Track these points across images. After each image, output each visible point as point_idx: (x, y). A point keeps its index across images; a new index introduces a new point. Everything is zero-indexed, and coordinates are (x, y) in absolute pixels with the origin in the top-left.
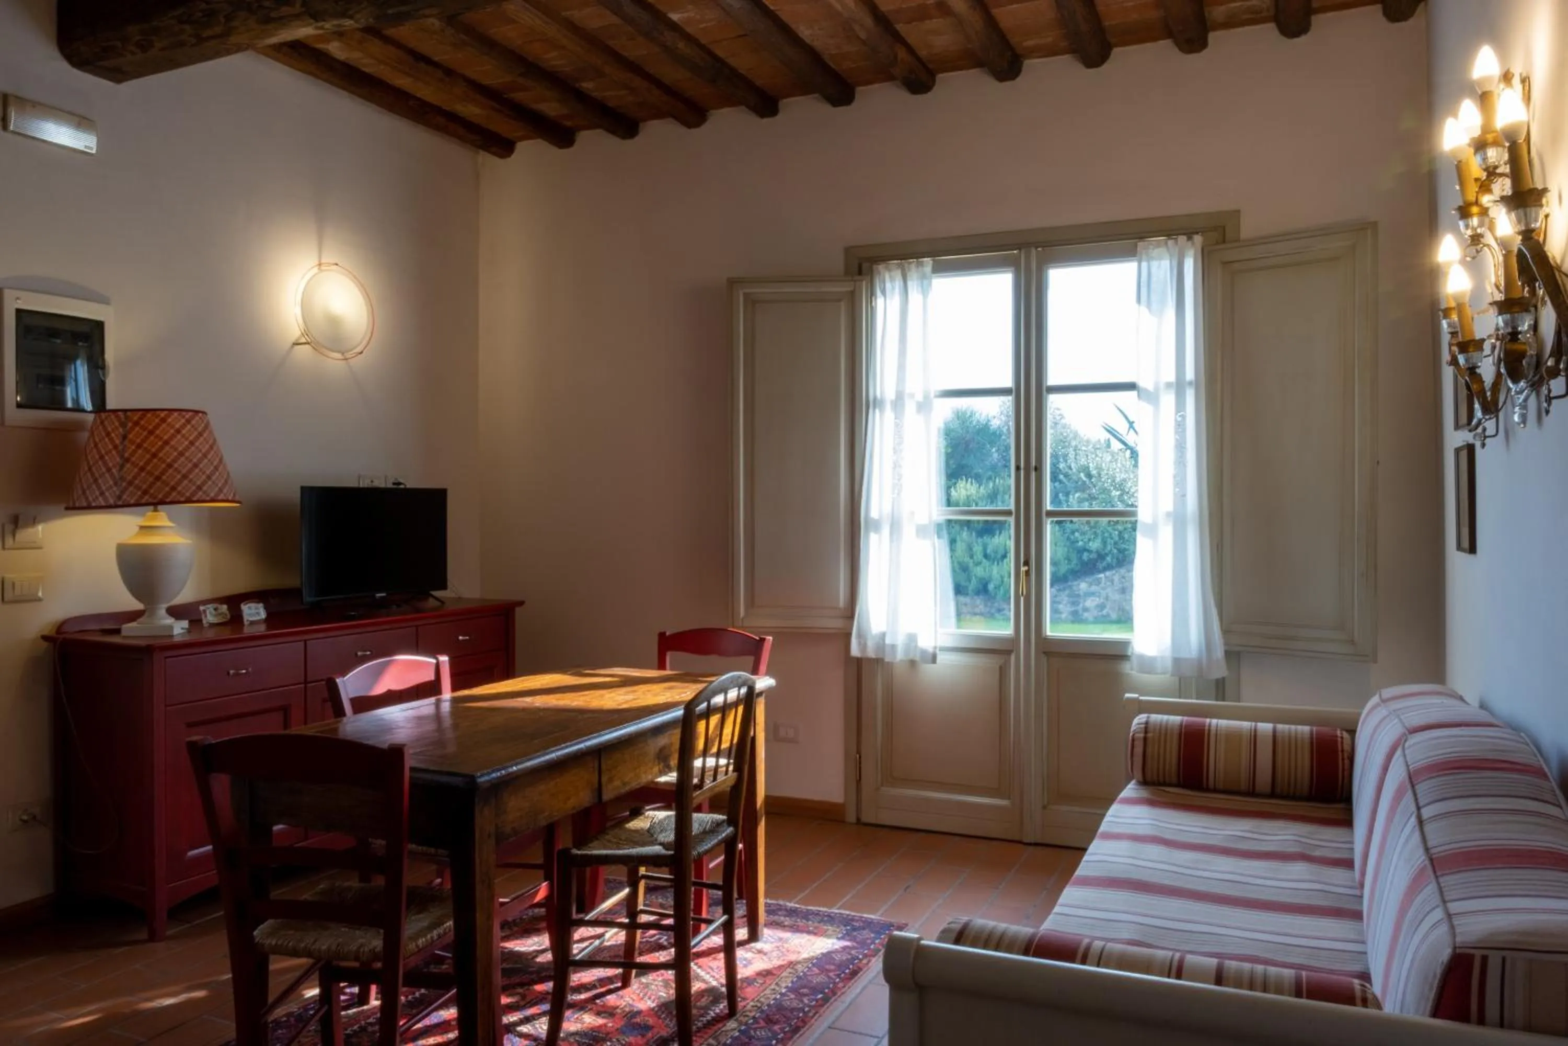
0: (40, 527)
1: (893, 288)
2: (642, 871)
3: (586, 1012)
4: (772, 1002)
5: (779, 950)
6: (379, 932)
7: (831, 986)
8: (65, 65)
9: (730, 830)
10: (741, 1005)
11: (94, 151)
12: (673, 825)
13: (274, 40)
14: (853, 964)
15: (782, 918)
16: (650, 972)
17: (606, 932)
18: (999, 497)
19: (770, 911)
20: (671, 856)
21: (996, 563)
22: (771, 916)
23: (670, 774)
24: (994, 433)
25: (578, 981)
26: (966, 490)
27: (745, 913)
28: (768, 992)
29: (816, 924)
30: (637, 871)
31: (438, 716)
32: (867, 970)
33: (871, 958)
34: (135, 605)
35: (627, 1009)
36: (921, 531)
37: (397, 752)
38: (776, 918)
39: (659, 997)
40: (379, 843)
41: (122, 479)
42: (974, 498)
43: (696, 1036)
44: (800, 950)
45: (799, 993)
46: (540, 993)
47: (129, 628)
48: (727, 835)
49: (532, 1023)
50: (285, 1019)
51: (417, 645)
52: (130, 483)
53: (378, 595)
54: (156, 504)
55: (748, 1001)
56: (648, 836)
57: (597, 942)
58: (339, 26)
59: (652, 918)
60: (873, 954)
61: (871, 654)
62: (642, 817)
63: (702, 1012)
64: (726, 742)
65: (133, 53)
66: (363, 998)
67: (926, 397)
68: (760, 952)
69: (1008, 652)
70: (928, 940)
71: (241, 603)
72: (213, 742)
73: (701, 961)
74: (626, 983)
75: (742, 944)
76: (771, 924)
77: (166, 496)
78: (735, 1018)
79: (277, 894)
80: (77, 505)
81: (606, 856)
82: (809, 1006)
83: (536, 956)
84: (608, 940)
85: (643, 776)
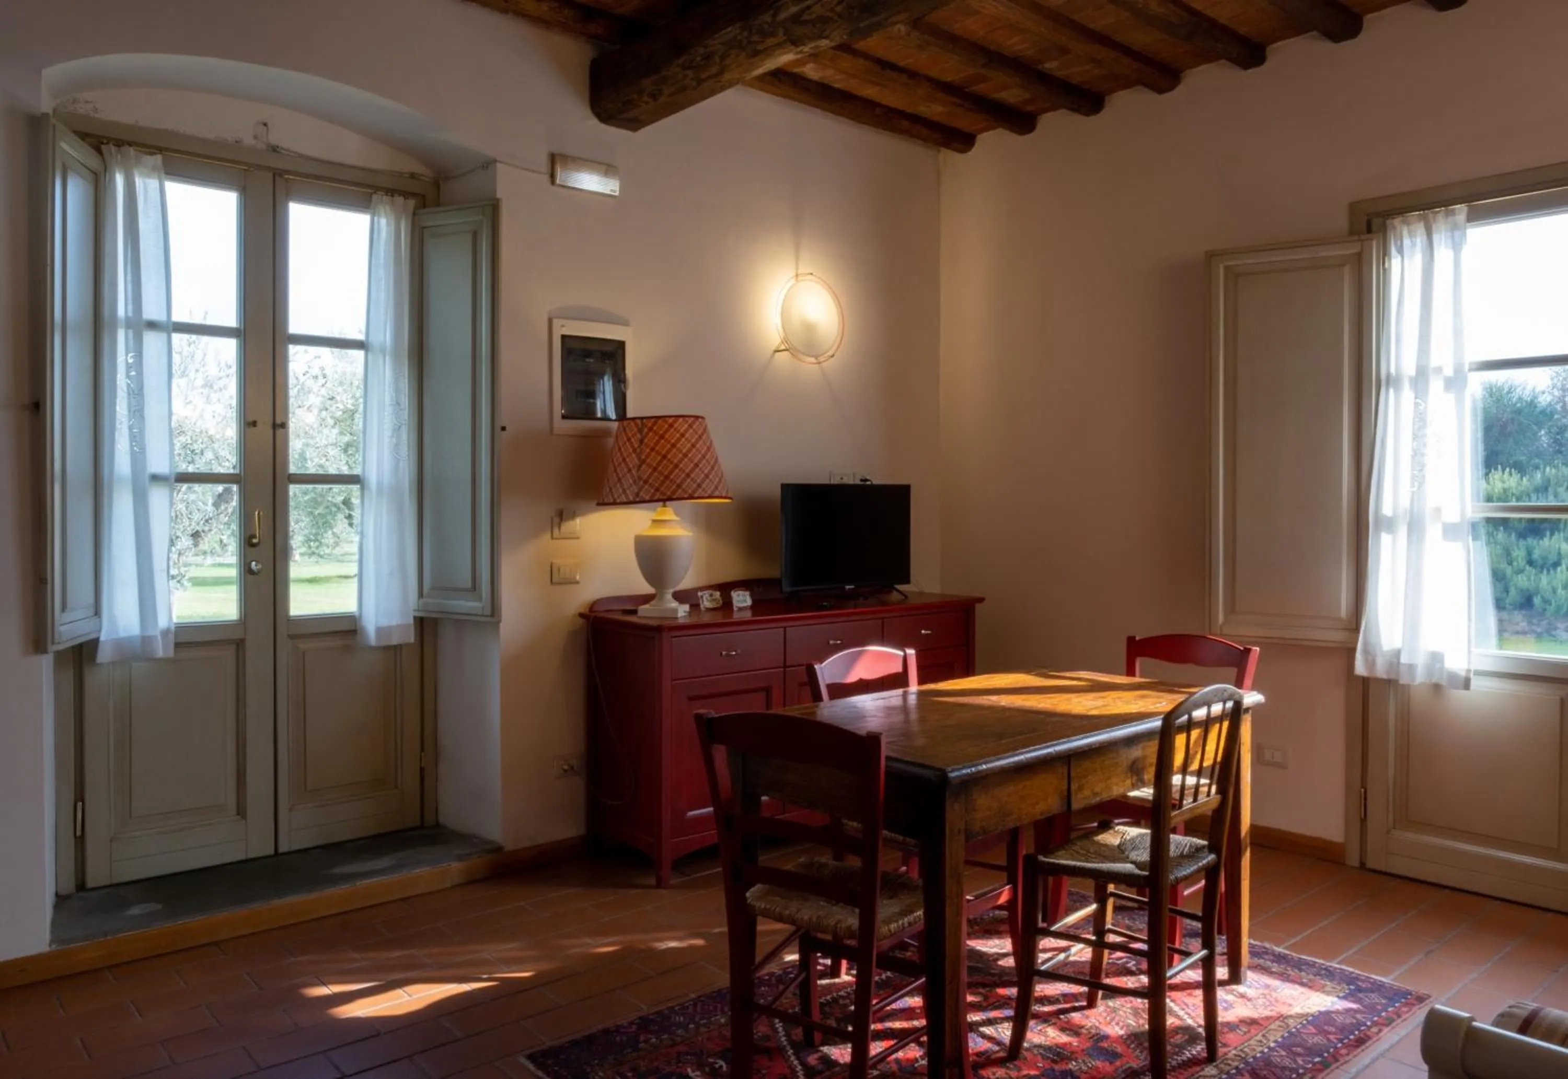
0: (578, 521)
1: (1414, 245)
2: (1111, 888)
3: (1050, 1025)
4: (1258, 1055)
5: (1265, 998)
6: (853, 912)
7: (1332, 1050)
8: (595, 122)
9: (1212, 857)
10: (1221, 1051)
11: (617, 194)
12: (1148, 844)
13: (759, 71)
14: (1359, 1030)
15: (1269, 963)
16: (1118, 997)
17: (1072, 946)
18: (1551, 490)
19: (1254, 953)
20: (1144, 877)
21: (1545, 572)
22: (1256, 959)
23: (1142, 789)
24: (1543, 412)
25: (1041, 992)
26: (1503, 482)
27: (1225, 950)
28: (1252, 1042)
29: (1311, 977)
30: (1106, 889)
31: (904, 708)
32: (1377, 1040)
33: (1383, 1028)
34: (648, 589)
35: (1093, 1031)
36: (1450, 531)
37: (873, 740)
38: (1261, 961)
39: (1128, 1026)
40: (853, 825)
41: (640, 478)
42: (1514, 491)
43: (1170, 1075)
44: (1291, 1002)
45: (1291, 1051)
46: (1002, 997)
47: (644, 610)
48: (1208, 863)
49: (994, 1027)
50: (767, 977)
51: (883, 637)
52: (646, 482)
53: (848, 587)
54: (666, 500)
55: (1229, 1049)
56: (1120, 852)
57: (1062, 956)
58: (817, 47)
59: (1119, 939)
60: (1387, 1022)
61: (1381, 671)
62: (1111, 831)
63: (1177, 1050)
64: (1209, 759)
65: (647, 103)
66: (834, 971)
67: (1458, 370)
68: (1242, 996)
70: (1480, 1022)
71: (731, 590)
72: (717, 716)
73: (1173, 994)
74: (1091, 1004)
75: (1223, 983)
76: (1256, 967)
77: (674, 492)
78: (1214, 1064)
79: (765, 859)
80: (606, 501)
81: (1074, 867)
82: (1304, 1068)
83: (998, 959)
84: (1074, 955)
85: (1115, 788)
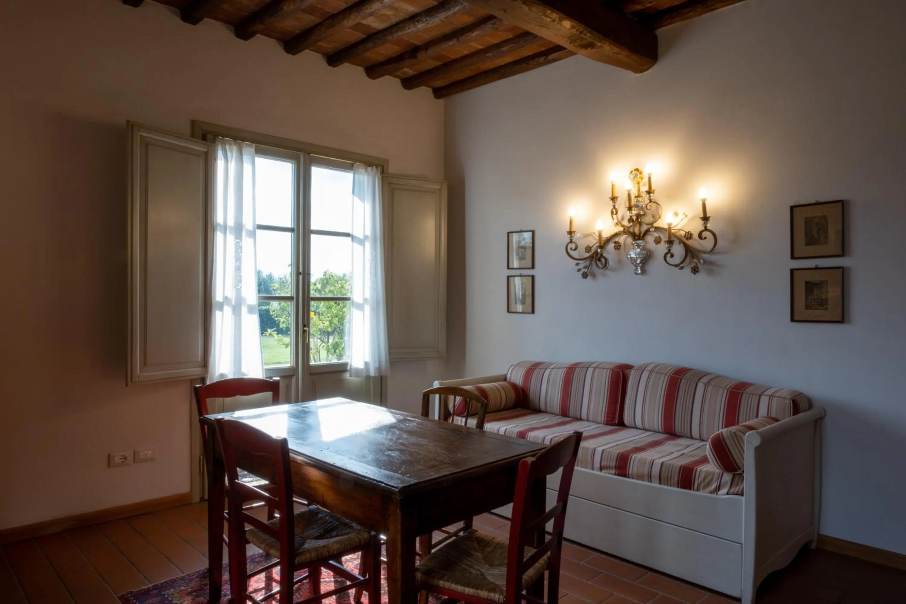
69: (291, 377)
